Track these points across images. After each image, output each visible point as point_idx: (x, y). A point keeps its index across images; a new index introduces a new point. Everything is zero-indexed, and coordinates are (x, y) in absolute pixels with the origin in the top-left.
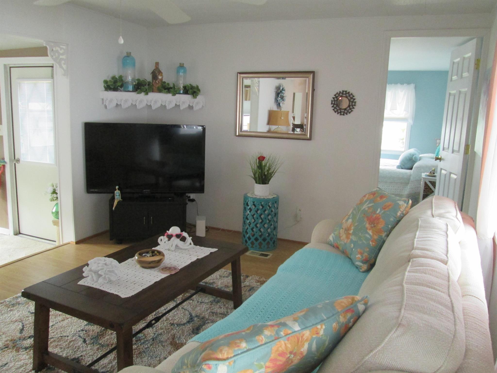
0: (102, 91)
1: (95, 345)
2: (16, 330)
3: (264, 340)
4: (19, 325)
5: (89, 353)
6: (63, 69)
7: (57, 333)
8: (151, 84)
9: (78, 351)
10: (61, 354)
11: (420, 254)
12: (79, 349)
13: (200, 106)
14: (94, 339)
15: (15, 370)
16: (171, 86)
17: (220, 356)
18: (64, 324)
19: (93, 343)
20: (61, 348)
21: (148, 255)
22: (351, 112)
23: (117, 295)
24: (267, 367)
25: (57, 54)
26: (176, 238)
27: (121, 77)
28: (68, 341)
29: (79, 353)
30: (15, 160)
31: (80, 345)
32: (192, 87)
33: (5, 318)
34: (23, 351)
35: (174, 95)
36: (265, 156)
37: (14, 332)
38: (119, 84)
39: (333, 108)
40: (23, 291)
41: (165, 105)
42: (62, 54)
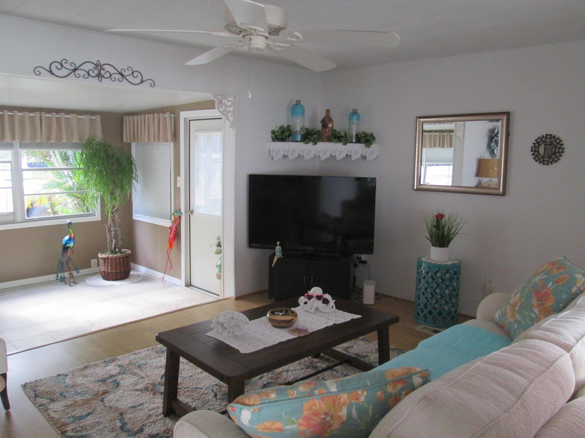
0: (269, 142)
1: (224, 401)
2: (158, 375)
3: (295, 394)
4: (162, 370)
5: (216, 408)
6: (229, 120)
7: (193, 384)
8: (321, 133)
9: (206, 404)
10: (191, 404)
11: (539, 335)
12: (208, 402)
13: (374, 156)
14: (225, 395)
15: (147, 411)
16: (343, 134)
17: (247, 402)
18: (201, 377)
19: (223, 399)
20: (192, 398)
21: (280, 314)
22: (557, 161)
23: (238, 350)
24: (299, 424)
25: (224, 106)
26: (316, 299)
27: (288, 127)
28: (201, 393)
29: (207, 406)
30: (190, 211)
31: (211, 398)
32: (366, 135)
33: (152, 363)
34: (159, 395)
35: (345, 144)
36: (444, 214)
37: (156, 377)
38: (286, 134)
39: (534, 156)
40: (157, 335)
41: (335, 156)
42: (230, 107)
